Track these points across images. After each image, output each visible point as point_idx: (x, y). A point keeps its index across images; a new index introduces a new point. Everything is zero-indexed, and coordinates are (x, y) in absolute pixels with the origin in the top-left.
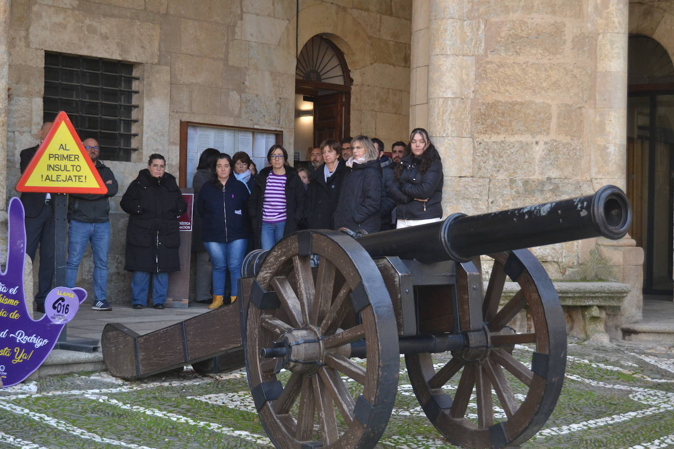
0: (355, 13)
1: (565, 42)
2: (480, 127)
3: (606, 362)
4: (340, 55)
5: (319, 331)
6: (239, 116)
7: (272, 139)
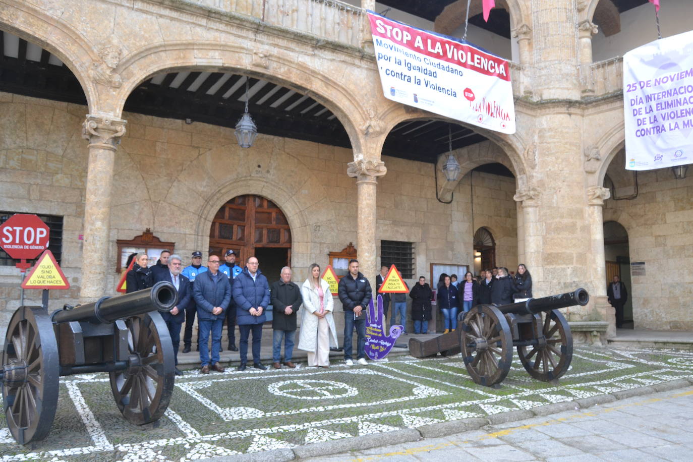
0: (496, 218)
1: (577, 229)
2: (545, 263)
3: (599, 352)
4: (490, 234)
5: (486, 339)
6: (452, 260)
7: (465, 269)
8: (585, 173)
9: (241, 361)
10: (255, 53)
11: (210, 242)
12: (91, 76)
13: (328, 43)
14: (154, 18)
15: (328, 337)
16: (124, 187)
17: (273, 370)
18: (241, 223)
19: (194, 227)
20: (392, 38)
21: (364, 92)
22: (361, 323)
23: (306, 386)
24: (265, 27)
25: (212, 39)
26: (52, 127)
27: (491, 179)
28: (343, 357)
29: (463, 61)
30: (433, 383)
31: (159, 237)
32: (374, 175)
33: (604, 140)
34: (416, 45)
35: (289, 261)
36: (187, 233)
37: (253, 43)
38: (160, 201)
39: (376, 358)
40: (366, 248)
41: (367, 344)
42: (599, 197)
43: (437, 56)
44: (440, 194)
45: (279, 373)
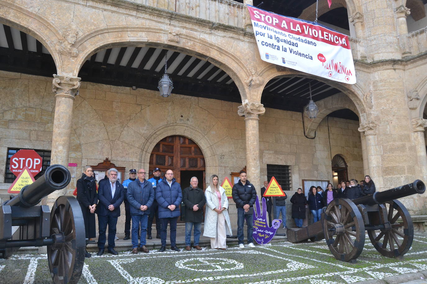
0: (346, 148)
1: (406, 149)
2: (384, 174)
4: (343, 159)
5: (343, 224)
6: (317, 177)
7: (327, 183)
8: (409, 110)
10: (170, 33)
11: (150, 167)
12: (57, 49)
13: (220, 25)
14: (101, 11)
15: (225, 227)
16: (92, 132)
17: (185, 252)
18: (171, 154)
19: (139, 157)
20: (265, 22)
21: (247, 57)
22: (250, 217)
23: (205, 262)
24: (176, 15)
25: (140, 24)
26: (45, 93)
27: (341, 122)
29: (316, 36)
30: (304, 259)
31: (114, 163)
32: (256, 113)
33: (421, 86)
34: (282, 26)
35: (204, 180)
36: (134, 161)
37: (169, 27)
38: (115, 140)
39: (262, 243)
40: (253, 164)
41: (255, 232)
42: (421, 125)
43: (298, 33)
44: (306, 132)
45: (189, 253)
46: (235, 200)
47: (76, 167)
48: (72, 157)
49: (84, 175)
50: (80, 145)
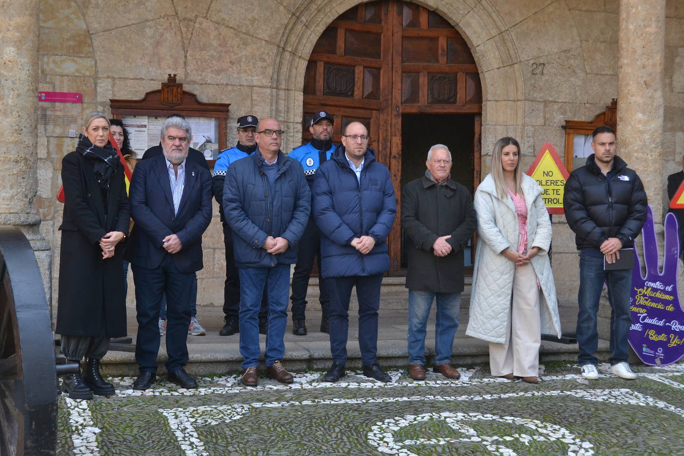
9: (334, 359)
11: (305, 103)
15: (537, 309)
17: (404, 384)
18: (373, 62)
19: (270, 71)
22: (622, 278)
23: (465, 430)
28: (576, 358)
31: (195, 93)
35: (476, 143)
36: (255, 83)
38: (196, 17)
39: (658, 361)
40: (639, 100)
41: (636, 327)
46: (573, 224)
47: (78, 105)
48: (66, 72)
49: (84, 142)
50: (88, 34)
